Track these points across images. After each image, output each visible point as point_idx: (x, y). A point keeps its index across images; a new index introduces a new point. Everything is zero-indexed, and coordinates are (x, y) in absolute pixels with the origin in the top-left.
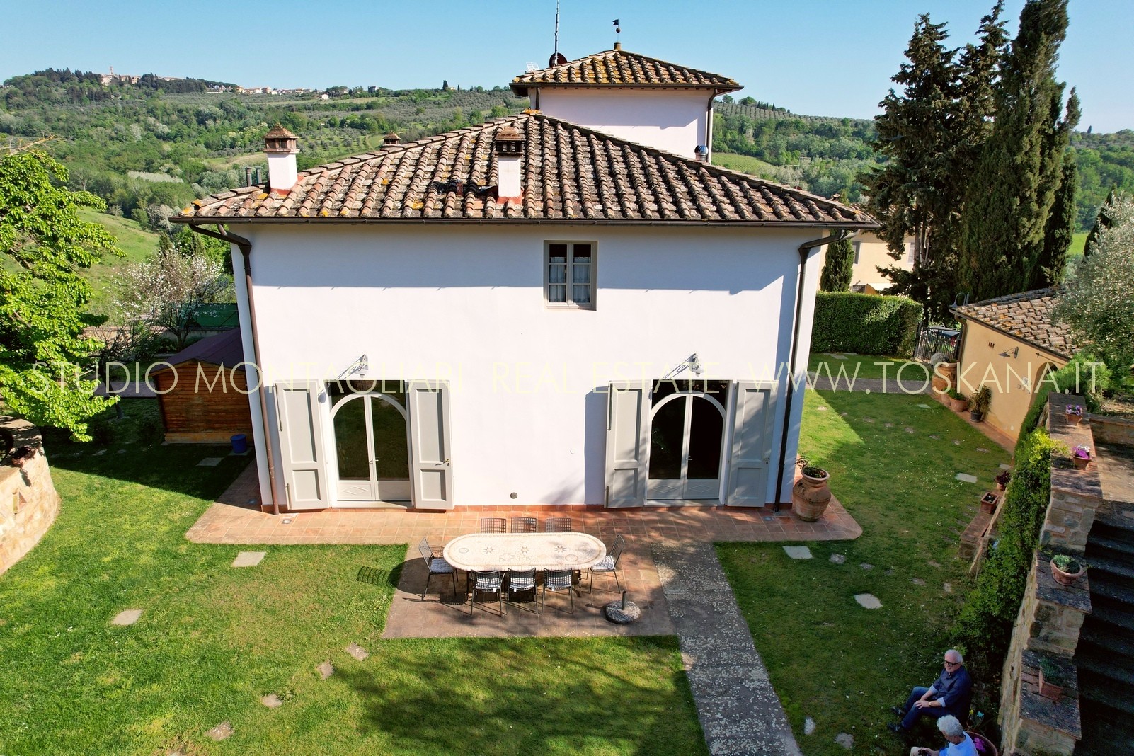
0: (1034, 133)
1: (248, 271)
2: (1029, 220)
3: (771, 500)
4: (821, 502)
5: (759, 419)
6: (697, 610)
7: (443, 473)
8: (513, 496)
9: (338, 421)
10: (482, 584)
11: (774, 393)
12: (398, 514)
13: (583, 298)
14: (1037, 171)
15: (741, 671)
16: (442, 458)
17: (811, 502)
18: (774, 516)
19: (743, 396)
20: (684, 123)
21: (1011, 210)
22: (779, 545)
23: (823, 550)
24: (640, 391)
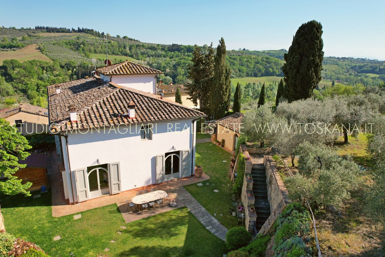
0: (223, 76)
1: (67, 142)
2: (224, 96)
3: (190, 174)
4: (201, 173)
5: (187, 157)
6: (187, 200)
7: (119, 184)
8: (135, 186)
9: (90, 177)
10: (143, 206)
11: (190, 151)
12: (107, 197)
13: (149, 137)
14: (225, 85)
15: (200, 209)
16: (118, 180)
17: (200, 173)
18: (192, 178)
19: (184, 153)
20: (150, 82)
21: (220, 94)
22: (195, 184)
23: (204, 183)
24: (163, 156)
